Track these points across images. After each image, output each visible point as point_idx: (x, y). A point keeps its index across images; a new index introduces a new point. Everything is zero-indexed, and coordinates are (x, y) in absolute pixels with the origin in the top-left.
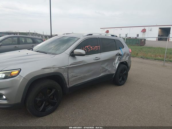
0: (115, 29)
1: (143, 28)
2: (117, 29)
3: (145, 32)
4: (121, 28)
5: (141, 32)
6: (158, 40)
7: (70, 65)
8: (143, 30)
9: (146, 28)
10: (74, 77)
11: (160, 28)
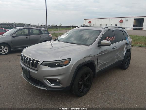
0: (97, 20)
1: (120, 19)
2: (98, 20)
3: (122, 22)
4: (102, 19)
5: (119, 22)
6: (133, 29)
7: (99, 54)
8: (121, 20)
9: (123, 19)
10: (101, 64)
11: (135, 19)
